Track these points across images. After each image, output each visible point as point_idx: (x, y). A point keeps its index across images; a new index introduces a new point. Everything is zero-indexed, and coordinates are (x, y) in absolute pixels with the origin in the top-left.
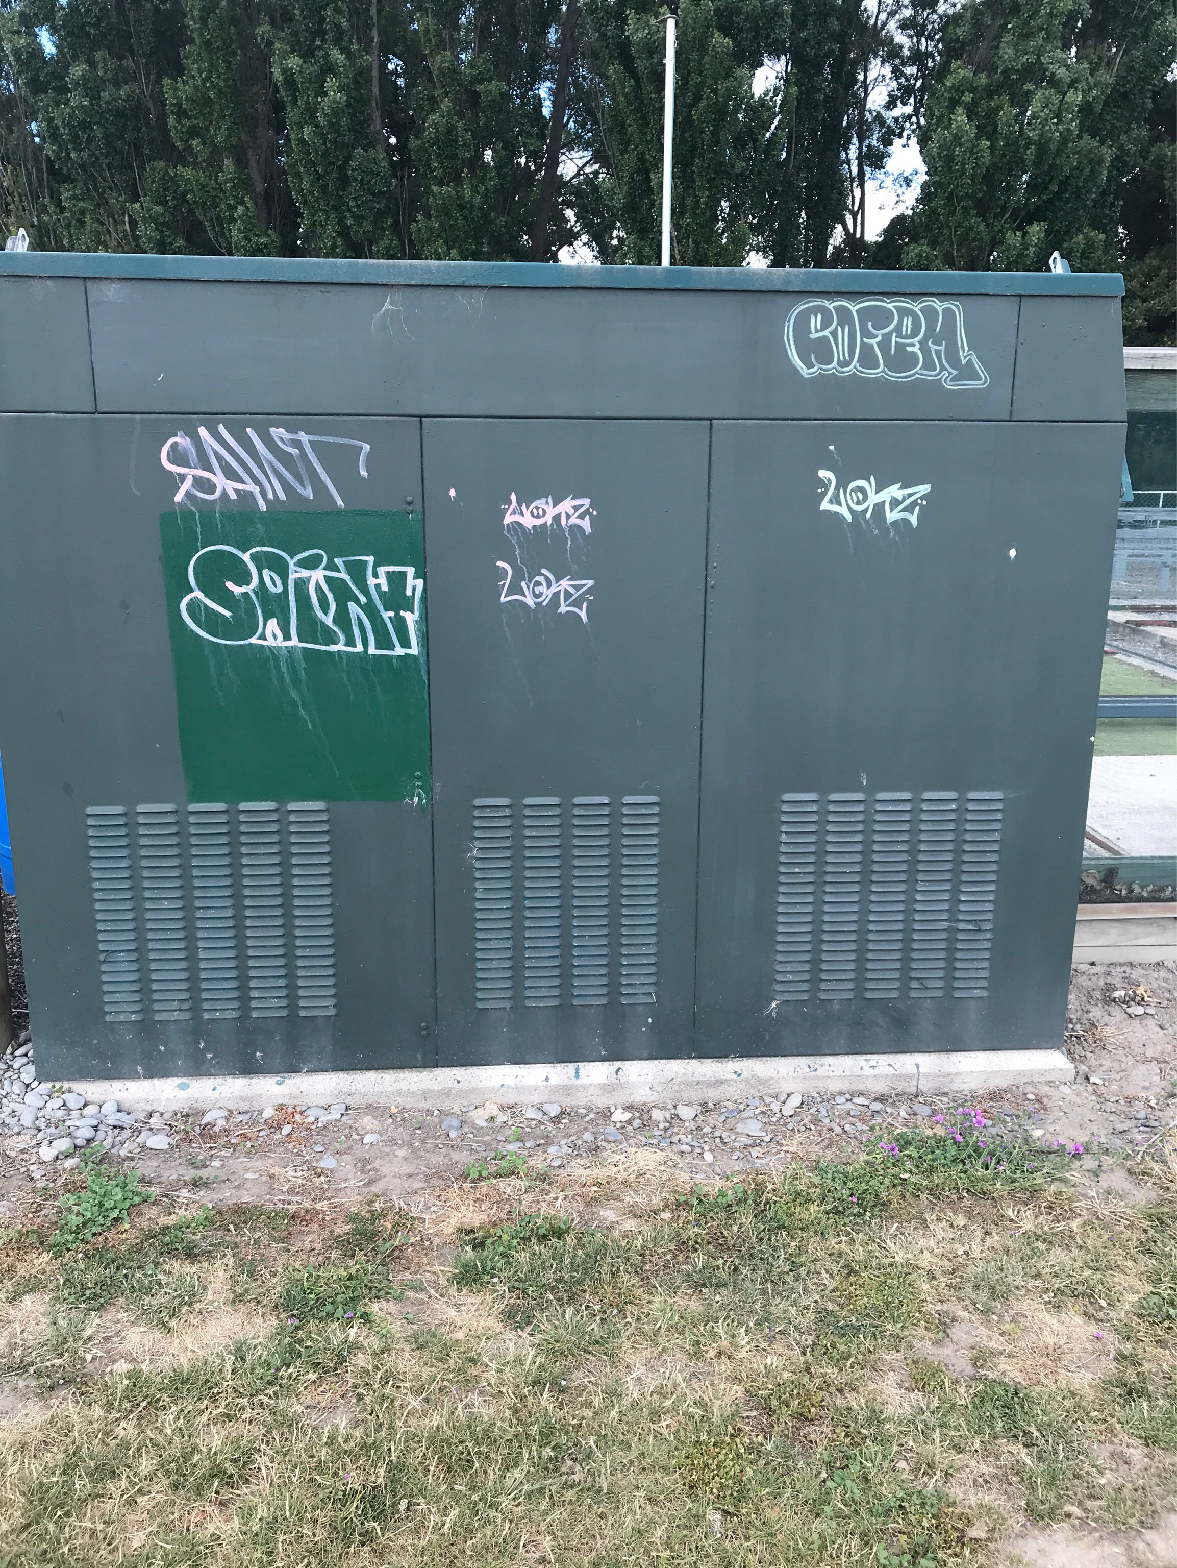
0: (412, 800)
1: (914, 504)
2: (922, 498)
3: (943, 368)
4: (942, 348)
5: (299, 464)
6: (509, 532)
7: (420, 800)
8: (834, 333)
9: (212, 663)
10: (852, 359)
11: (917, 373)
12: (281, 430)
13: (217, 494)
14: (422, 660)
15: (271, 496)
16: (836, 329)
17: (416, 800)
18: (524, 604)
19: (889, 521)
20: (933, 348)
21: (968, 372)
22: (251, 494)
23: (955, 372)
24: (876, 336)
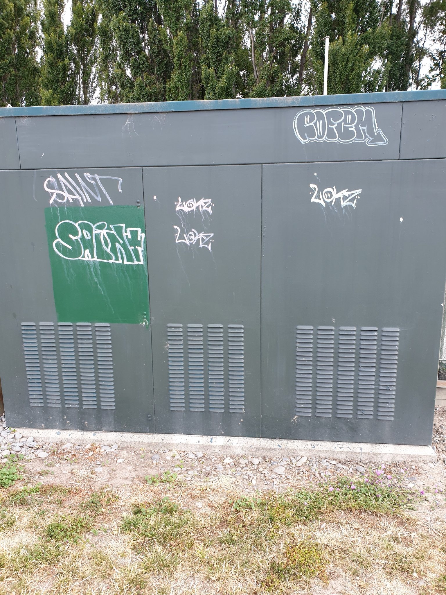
0: (142, 323)
1: (354, 198)
2: (357, 195)
3: (366, 137)
4: (365, 128)
5: (95, 187)
6: (178, 214)
7: (146, 323)
8: (315, 124)
9: (65, 267)
10: (324, 135)
11: (354, 140)
12: (89, 174)
13: (65, 200)
14: (145, 266)
15: (85, 201)
16: (316, 122)
17: (144, 323)
18: (186, 244)
19: (342, 206)
20: (361, 128)
21: (378, 138)
22: (78, 200)
23: (372, 139)
24: (335, 124)
